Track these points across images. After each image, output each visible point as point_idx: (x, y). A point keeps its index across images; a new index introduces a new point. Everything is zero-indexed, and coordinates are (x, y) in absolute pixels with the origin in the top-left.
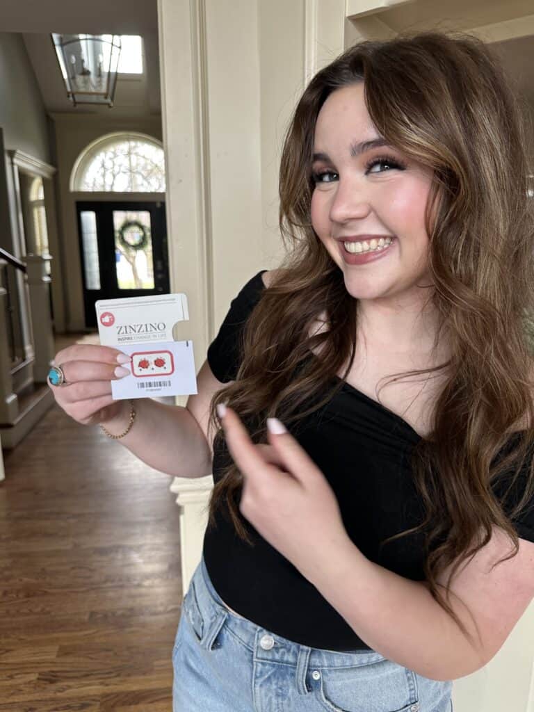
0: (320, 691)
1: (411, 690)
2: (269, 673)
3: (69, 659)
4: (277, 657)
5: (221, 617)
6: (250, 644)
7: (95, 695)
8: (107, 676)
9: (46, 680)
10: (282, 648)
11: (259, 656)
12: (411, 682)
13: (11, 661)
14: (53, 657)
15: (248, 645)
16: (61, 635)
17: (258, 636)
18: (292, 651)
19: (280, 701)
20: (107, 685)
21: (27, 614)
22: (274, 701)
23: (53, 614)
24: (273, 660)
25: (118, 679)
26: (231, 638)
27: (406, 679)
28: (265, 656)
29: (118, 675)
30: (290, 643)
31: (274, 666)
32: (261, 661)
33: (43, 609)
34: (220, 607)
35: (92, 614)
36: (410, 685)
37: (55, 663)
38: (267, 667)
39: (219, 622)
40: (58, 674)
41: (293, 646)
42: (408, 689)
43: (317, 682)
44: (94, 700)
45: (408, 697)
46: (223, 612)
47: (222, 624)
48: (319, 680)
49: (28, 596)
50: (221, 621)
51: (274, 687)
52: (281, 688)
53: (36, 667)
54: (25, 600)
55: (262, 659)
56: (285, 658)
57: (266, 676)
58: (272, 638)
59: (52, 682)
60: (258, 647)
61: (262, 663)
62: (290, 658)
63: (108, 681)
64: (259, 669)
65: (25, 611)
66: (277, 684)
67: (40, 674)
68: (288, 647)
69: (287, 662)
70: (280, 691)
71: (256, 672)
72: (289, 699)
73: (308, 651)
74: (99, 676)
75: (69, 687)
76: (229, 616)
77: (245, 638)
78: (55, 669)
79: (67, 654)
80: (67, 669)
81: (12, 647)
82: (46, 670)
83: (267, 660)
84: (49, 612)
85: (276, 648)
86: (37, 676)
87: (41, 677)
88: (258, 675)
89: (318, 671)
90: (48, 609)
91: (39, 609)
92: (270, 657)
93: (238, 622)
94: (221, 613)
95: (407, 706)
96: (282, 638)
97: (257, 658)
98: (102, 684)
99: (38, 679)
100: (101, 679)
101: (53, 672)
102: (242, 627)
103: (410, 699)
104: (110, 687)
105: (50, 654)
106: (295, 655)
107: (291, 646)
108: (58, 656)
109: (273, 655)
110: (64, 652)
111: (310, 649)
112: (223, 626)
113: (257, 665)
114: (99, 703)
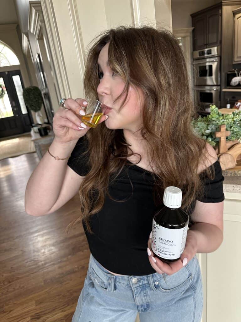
0: (160, 287)
1: (188, 271)
2: (140, 290)
3: (42, 305)
4: (141, 284)
5: (113, 279)
6: (129, 284)
7: (62, 317)
8: (63, 307)
9: (35, 318)
10: (141, 280)
11: (134, 287)
12: (188, 269)
13: (14, 315)
14: (34, 307)
15: (128, 284)
16: (33, 295)
17: (131, 280)
18: (145, 280)
19: (146, 297)
20: (65, 311)
21: (13, 291)
22: (143, 298)
23: (25, 287)
24: (140, 286)
25: (69, 307)
26: (119, 285)
27: (186, 268)
28: (136, 286)
29: (68, 305)
30: (143, 276)
31: (140, 288)
32: (136, 288)
33: (20, 287)
34: (110, 275)
35: (45, 281)
36: (188, 270)
37: (36, 309)
38: (138, 289)
39: (112, 281)
40: (40, 314)
41: (145, 277)
42: (187, 271)
43: (158, 285)
44: (62, 320)
45: (188, 274)
46: (113, 276)
47: (114, 281)
48: (158, 284)
49: (10, 282)
50: (113, 280)
51: (142, 294)
52: (145, 293)
53: (28, 314)
54: (9, 284)
55: (136, 287)
56: (144, 283)
57: (139, 292)
58: (136, 278)
59: (38, 318)
60: (132, 284)
61: (137, 289)
62: (146, 282)
63: (65, 309)
64: (136, 291)
65: (12, 290)
66: (143, 293)
67: (31, 317)
68: (143, 278)
69: (145, 284)
70: (145, 294)
71: (135, 293)
72: (149, 295)
73: (151, 276)
74: (60, 308)
75: (48, 318)
76: (116, 277)
77: (126, 283)
78: (38, 312)
79: (41, 303)
80: (44, 310)
81: (12, 309)
82: (33, 314)
83: (137, 287)
84: (23, 287)
85: (139, 281)
86: (30, 318)
87: (32, 318)
88: (136, 293)
89: (157, 281)
90: (22, 286)
91: (18, 287)
92: (138, 285)
93: (120, 278)
94: (112, 277)
95: (189, 277)
96: (140, 276)
97: (134, 288)
98: (62, 311)
99: (31, 319)
100: (61, 309)
101: (37, 313)
102: (122, 278)
103: (189, 274)
104: (67, 311)
105: (32, 306)
106: (147, 280)
107: (144, 277)
108: (36, 306)
109: (139, 284)
110: (39, 303)
111: (152, 275)
112: (115, 282)
113: (134, 291)
114: (65, 320)
